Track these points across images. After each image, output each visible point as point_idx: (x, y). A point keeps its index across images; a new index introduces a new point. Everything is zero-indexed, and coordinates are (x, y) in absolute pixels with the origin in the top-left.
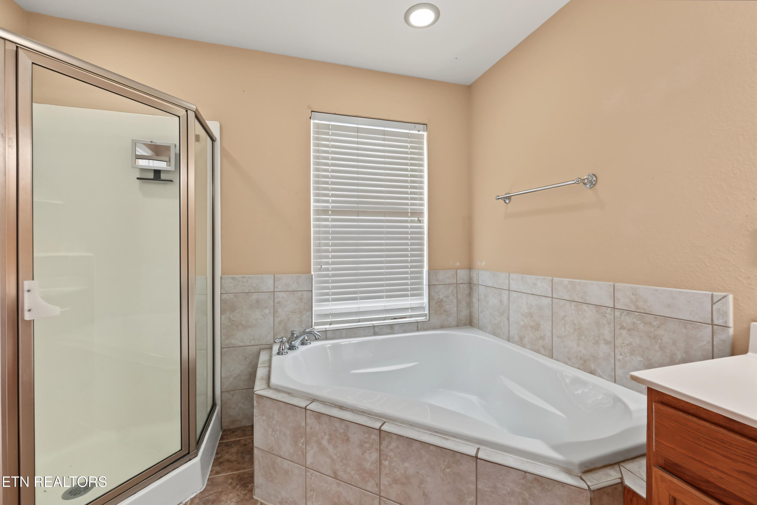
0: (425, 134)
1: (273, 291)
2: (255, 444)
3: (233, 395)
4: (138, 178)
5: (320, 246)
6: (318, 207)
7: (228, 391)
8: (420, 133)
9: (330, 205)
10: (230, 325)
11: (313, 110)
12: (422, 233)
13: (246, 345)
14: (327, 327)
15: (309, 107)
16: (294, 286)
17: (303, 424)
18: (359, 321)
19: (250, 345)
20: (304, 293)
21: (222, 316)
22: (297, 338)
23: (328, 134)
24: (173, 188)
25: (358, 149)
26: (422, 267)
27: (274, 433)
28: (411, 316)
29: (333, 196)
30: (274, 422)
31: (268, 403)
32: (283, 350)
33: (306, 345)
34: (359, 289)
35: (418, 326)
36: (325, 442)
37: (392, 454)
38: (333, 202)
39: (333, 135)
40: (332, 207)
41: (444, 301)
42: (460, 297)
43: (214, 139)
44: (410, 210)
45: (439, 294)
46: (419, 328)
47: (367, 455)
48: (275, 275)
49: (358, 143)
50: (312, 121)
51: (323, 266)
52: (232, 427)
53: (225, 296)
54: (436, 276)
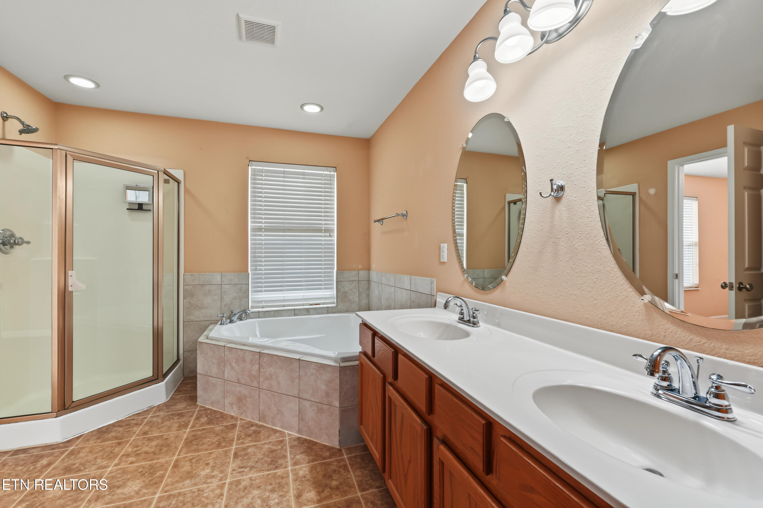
0: (335, 173)
1: (221, 284)
2: (198, 372)
3: (192, 354)
4: (127, 209)
5: (255, 254)
6: (254, 226)
7: (188, 351)
8: (331, 173)
9: (263, 225)
10: (189, 306)
11: (250, 160)
12: (333, 244)
13: (201, 320)
14: (261, 310)
15: (247, 158)
16: (236, 281)
17: (223, 355)
18: (284, 306)
19: (204, 320)
20: (243, 285)
21: (184, 300)
22: (235, 315)
23: (262, 176)
24: (149, 215)
25: (284, 186)
26: (333, 269)
27: (208, 363)
28: (324, 304)
29: (265, 218)
30: (208, 356)
31: (205, 346)
32: (224, 322)
33: (243, 320)
34: (285, 284)
35: (328, 310)
36: (234, 364)
37: (264, 364)
38: (265, 223)
39: (265, 176)
40: (265, 226)
41: (349, 293)
42: (361, 290)
43: (179, 182)
44: (324, 228)
45: (344, 288)
46: (329, 311)
47: (253, 367)
48: (222, 273)
49: (284, 181)
50: (250, 168)
51: (257, 267)
52: (191, 375)
53: (186, 287)
54: (342, 275)
